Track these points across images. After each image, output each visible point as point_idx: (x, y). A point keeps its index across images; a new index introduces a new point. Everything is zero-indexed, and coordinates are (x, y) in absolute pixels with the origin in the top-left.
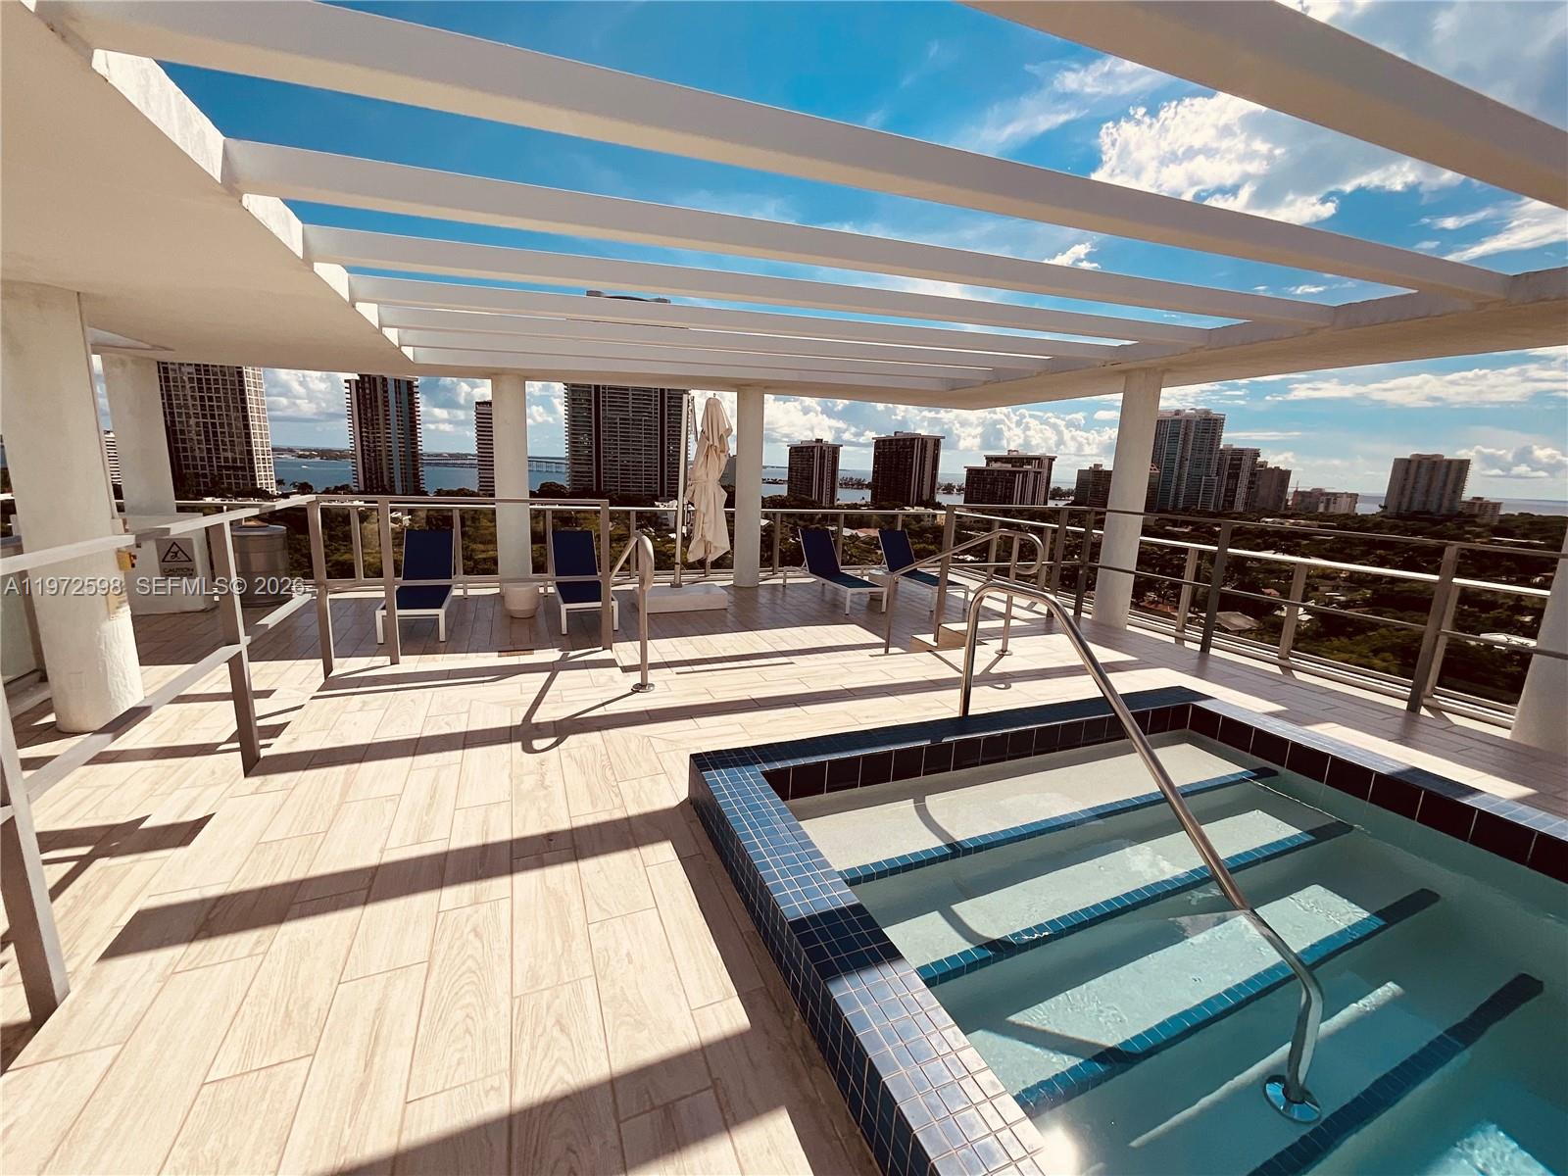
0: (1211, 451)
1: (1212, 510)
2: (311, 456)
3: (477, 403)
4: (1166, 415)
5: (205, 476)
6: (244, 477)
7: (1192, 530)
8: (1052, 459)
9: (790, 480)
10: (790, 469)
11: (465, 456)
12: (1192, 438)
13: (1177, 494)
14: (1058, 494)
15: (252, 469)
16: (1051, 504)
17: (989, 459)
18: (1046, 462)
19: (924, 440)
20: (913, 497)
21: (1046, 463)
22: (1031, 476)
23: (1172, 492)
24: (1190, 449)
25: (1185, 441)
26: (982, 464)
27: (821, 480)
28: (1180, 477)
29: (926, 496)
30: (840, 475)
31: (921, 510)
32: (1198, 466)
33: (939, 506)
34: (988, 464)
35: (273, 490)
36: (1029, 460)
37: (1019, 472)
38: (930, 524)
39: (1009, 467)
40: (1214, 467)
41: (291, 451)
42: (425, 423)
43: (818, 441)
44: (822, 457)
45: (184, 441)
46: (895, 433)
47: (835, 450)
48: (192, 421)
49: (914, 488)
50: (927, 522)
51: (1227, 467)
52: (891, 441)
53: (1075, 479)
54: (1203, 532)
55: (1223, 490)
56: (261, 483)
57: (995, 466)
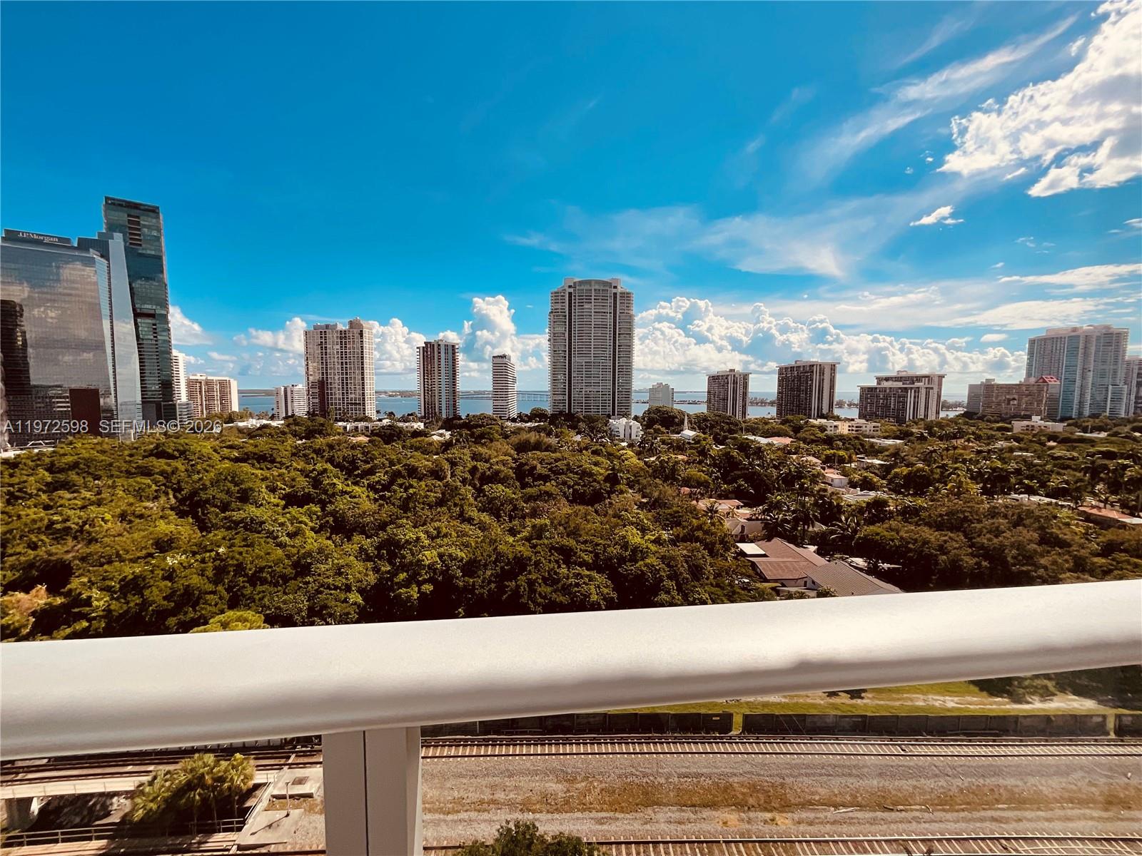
0: (1116, 362)
1: (1123, 416)
2: (396, 395)
3: (494, 357)
4: (1061, 332)
5: (340, 409)
6: (360, 410)
7: (1108, 435)
8: (941, 377)
9: (709, 401)
10: (709, 392)
11: (483, 393)
12: (1093, 352)
13: (1081, 403)
14: (947, 406)
15: (364, 405)
16: (942, 414)
17: (880, 380)
18: (936, 379)
19: (821, 367)
20: (814, 412)
21: (934, 381)
22: (923, 392)
23: (1076, 401)
24: (1092, 361)
25: (1086, 354)
26: (874, 383)
27: (735, 400)
28: (1082, 387)
29: (825, 411)
30: (750, 396)
31: (824, 421)
32: (1103, 376)
33: (838, 418)
34: (878, 383)
35: (375, 417)
36: (919, 379)
37: (911, 388)
38: (832, 433)
39: (900, 384)
40: (1121, 374)
41: (386, 393)
42: (462, 372)
43: (731, 370)
44: (735, 382)
45: (331, 389)
46: (796, 362)
47: (745, 377)
48: (336, 377)
49: (814, 404)
50: (829, 432)
51: (1135, 376)
52: (792, 368)
53: (966, 392)
54: (1122, 437)
55: (1133, 397)
56: (368, 413)
57: (886, 384)
